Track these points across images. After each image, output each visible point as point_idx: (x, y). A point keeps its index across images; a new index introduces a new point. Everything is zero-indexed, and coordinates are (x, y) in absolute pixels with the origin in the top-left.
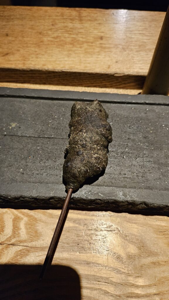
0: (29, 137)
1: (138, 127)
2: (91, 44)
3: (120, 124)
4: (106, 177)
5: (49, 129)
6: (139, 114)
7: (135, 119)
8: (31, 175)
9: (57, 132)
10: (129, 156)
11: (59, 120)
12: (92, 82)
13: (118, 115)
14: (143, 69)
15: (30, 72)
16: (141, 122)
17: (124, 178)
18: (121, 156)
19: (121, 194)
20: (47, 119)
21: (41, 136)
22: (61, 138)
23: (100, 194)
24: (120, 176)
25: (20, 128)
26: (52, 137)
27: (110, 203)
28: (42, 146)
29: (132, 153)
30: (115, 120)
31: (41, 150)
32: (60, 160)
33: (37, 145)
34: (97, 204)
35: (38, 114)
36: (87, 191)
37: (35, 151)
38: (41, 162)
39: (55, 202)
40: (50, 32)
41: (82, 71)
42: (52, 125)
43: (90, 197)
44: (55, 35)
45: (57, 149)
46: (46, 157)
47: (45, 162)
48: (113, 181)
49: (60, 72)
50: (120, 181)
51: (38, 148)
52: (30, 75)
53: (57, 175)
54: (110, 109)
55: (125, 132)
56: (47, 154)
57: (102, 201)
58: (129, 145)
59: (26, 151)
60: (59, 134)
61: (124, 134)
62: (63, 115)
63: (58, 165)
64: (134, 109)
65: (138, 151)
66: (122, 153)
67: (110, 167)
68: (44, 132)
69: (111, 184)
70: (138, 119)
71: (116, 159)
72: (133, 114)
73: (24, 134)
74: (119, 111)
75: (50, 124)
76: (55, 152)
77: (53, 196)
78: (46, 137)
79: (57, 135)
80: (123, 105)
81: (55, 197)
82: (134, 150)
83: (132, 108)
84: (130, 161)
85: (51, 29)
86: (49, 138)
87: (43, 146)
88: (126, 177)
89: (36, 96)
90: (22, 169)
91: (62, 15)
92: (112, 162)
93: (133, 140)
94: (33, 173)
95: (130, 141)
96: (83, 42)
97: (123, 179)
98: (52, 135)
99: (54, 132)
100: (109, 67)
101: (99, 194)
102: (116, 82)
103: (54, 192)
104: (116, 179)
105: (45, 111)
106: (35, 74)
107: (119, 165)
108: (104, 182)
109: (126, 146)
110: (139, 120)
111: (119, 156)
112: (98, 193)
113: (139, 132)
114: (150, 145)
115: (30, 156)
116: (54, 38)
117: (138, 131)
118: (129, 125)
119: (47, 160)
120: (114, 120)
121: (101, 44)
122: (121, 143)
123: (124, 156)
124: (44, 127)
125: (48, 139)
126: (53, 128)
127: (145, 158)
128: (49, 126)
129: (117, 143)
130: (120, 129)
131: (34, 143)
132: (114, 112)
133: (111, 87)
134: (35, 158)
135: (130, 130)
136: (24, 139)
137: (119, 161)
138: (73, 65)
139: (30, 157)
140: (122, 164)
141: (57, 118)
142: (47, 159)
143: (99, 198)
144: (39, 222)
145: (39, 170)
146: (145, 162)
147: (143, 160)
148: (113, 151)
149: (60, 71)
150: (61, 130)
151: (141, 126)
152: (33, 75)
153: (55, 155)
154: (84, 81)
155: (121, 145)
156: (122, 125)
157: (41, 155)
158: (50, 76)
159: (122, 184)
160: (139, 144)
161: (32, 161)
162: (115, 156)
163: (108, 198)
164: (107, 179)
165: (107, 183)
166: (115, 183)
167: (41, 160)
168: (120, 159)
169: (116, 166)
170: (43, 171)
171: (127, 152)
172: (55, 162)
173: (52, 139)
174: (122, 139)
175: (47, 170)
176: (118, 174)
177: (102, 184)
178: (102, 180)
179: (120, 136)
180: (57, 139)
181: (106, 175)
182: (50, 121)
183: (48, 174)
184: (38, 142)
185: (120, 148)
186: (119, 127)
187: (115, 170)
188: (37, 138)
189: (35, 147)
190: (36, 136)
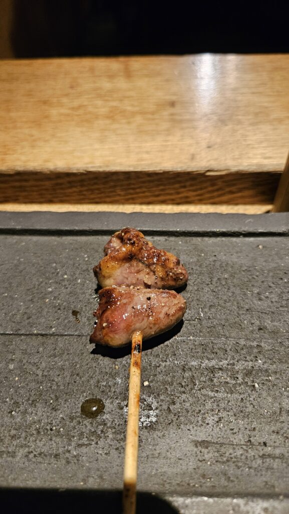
1: (280, 296)
2: (150, 116)
3: (233, 289)
4: (206, 457)
5: (46, 310)
6: (279, 261)
7: (271, 274)
9: (65, 319)
10: (270, 381)
11: (72, 284)
12: (157, 193)
13: (224, 265)
14: (270, 158)
15: (17, 177)
17: (263, 457)
18: (247, 383)
20: (42, 282)
21: (23, 332)
22: (76, 333)
24: (250, 451)
26: (51, 332)
28: (21, 361)
29: (276, 373)
30: (219, 279)
31: (18, 373)
32: (68, 403)
33: (10, 356)
35: (21, 272)
38: (13, 413)
40: (65, 100)
41: (131, 169)
42: (55, 297)
44: (76, 103)
45: (62, 369)
46: (30, 395)
47: (25, 412)
48: (231, 470)
49: (82, 174)
50: (252, 471)
51: (11, 367)
52: (17, 184)
53: (57, 456)
54: (202, 251)
55: (247, 310)
56: (33, 385)
58: (265, 346)
60: (69, 322)
61: (246, 315)
62: (84, 271)
63: (63, 418)
64: (263, 247)
66: (246, 375)
67: (216, 419)
68: (31, 320)
69: (224, 484)
70: (278, 272)
71: (232, 392)
72: (262, 260)
74: (225, 255)
75: (49, 296)
76: (56, 380)
78: (36, 332)
79: (65, 326)
80: (234, 239)
82: (280, 361)
83: (258, 246)
84: (275, 398)
85: (67, 95)
86: (42, 335)
87: (25, 361)
88: (269, 456)
89: (18, 227)
91: (92, 70)
92: (222, 405)
93: (275, 333)
96: (133, 114)
97: (259, 461)
98: (51, 327)
99: (58, 319)
100: (193, 157)
102: (210, 189)
104: (240, 464)
105: (39, 264)
106: (26, 180)
107: (241, 413)
109: (255, 350)
110: (281, 276)
111: (240, 385)
116: (73, 109)
118: (256, 291)
120: (215, 280)
121: (172, 115)
122: (242, 342)
123: (253, 382)
124: (32, 305)
125: (40, 338)
126: (55, 307)
128: (45, 303)
129: (231, 342)
130: (235, 303)
131: (1, 353)
132: (214, 258)
133: (201, 201)
135: (260, 303)
137: (242, 399)
138: (111, 158)
140: (250, 409)
141: (68, 280)
142: (33, 401)
145: (6, 441)
148: (220, 369)
149: (82, 171)
152: (24, 184)
153: (55, 387)
154: (138, 190)
155: (242, 349)
156: (238, 291)
157: (16, 390)
158: (61, 184)
159: (260, 483)
162: (227, 383)
164: (211, 465)
165: (212, 480)
166: (237, 478)
167: (14, 403)
168: (244, 393)
169: (235, 417)
170: (18, 441)
171: (261, 370)
172: (54, 409)
173: (52, 337)
174: (242, 329)
175: (28, 439)
176: (242, 443)
177: (196, 483)
178: (195, 469)
179: (235, 323)
180: (66, 337)
181: (206, 451)
182: (49, 287)
183: (32, 452)
184: (11, 347)
185: (239, 358)
186: (230, 297)
187: (232, 430)
188: (11, 337)
189: (1, 365)
190: (8, 332)
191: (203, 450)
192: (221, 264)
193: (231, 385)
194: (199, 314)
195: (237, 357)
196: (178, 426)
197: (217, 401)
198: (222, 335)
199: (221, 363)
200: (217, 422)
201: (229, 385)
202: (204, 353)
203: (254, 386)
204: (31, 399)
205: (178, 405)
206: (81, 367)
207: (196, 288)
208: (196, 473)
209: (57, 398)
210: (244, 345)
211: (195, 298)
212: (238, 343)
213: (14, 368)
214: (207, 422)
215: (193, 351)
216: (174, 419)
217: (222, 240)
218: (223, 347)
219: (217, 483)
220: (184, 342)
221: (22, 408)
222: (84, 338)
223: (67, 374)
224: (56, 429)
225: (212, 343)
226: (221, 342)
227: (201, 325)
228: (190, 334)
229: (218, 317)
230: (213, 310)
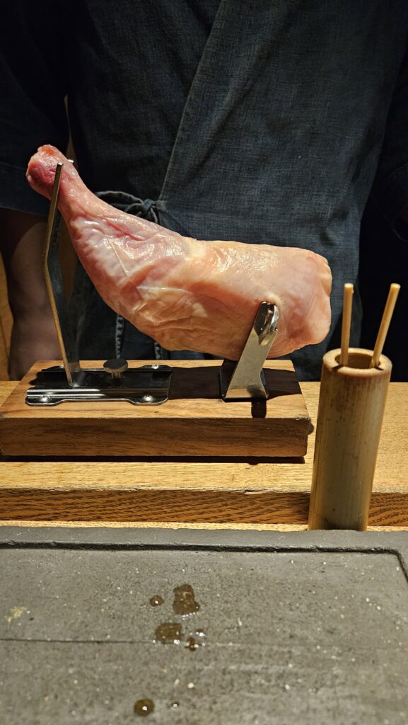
0: (51, 641)
1: (309, 606)
3: (268, 601)
5: (101, 619)
6: (308, 575)
7: (301, 587)
9: (119, 627)
10: (299, 683)
11: (125, 595)
12: (201, 511)
13: (260, 578)
16: (316, 594)
18: (278, 685)
20: (97, 594)
21: (80, 639)
22: (128, 640)
25: (32, 619)
26: (106, 639)
28: (79, 666)
29: (304, 676)
30: (255, 591)
31: (76, 676)
33: (69, 662)
35: (78, 584)
37: (62, 679)
38: (73, 712)
42: (110, 608)
45: (116, 673)
46: (88, 697)
47: (84, 712)
49: (133, 492)
51: (71, 671)
52: (70, 501)
54: (241, 565)
55: (280, 619)
56: (90, 687)
58: (296, 651)
59: (39, 680)
60: (123, 630)
61: (279, 623)
62: (135, 583)
64: (295, 562)
65: (319, 669)
66: (279, 678)
68: (88, 628)
70: (307, 585)
71: (266, 693)
72: (294, 573)
73: (40, 636)
74: (261, 569)
75: (104, 606)
76: (111, 682)
78: (92, 639)
79: (119, 634)
80: (269, 554)
82: (309, 666)
83: (290, 561)
84: (303, 698)
86: (98, 642)
87: (83, 666)
89: (77, 542)
92: (258, 704)
93: (304, 640)
95: (297, 642)
98: (106, 635)
99: (113, 627)
100: (233, 478)
102: (250, 507)
105: (94, 577)
109: (287, 656)
110: (309, 589)
113: (313, 618)
114: (344, 651)
115: (46, 695)
117: (310, 616)
118: (288, 602)
119: (91, 704)
120: (252, 592)
122: (275, 648)
123: (284, 684)
124: (89, 615)
125: (96, 644)
126: (110, 616)
127: (338, 689)
128: (101, 612)
129: (266, 648)
130: (269, 614)
131: (61, 658)
132: (251, 572)
133: (242, 519)
134: (59, 699)
135: (291, 613)
136: (39, 647)
137: (275, 699)
139: (47, 698)
140: (282, 707)
141: (121, 591)
142: (92, 701)
146: (341, 701)
147: (335, 693)
148: (256, 673)
150: (130, 621)
151: (316, 603)
152: (77, 501)
154: (183, 508)
155: (275, 654)
156: (272, 602)
157: (76, 692)
158: (111, 501)
160: (318, 651)
161: (51, 710)
162: (262, 685)
167: (74, 704)
168: (276, 694)
169: (268, 714)
171: (291, 673)
172: (110, 709)
173: (107, 644)
174: (276, 637)
179: (269, 631)
180: (120, 644)
182: (104, 598)
184: (71, 653)
185: (272, 663)
186: (265, 607)
188: (71, 644)
189: (62, 670)
190: (67, 640)
192: (257, 577)
193: (265, 687)
194: (238, 623)
195: (271, 661)
197: (252, 700)
198: (257, 642)
199: (257, 667)
200: (253, 719)
201: (263, 687)
202: (241, 658)
203: (284, 688)
204: (89, 700)
205: (218, 705)
206: (134, 670)
207: (235, 599)
209: (112, 699)
210: (277, 651)
211: (234, 608)
212: (271, 649)
213: (74, 673)
214: (244, 719)
215: (232, 656)
217: (258, 555)
218: (258, 652)
220: (224, 647)
221: (81, 708)
222: (136, 644)
223: (121, 677)
225: (249, 649)
226: (256, 648)
227: (239, 632)
228: (229, 641)
229: (255, 626)
230: (250, 619)
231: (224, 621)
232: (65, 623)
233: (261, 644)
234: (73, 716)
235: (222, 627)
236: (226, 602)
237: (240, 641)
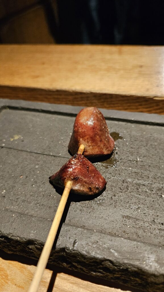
0: (30, 152)
2: (128, 71)
3: (158, 150)
4: (127, 223)
5: (58, 146)
8: (14, 201)
13: (155, 139)
17: (160, 229)
18: (158, 194)
19: (153, 259)
20: (59, 135)
21: (45, 153)
23: (113, 251)
24: (153, 225)
25: (23, 141)
26: (59, 155)
27: (129, 272)
28: (42, 165)
31: (40, 170)
33: (37, 163)
34: (106, 269)
35: (50, 129)
36: (91, 242)
37: (32, 170)
38: (34, 186)
39: (37, 251)
40: (86, 62)
41: (113, 93)
42: (64, 142)
43: (94, 253)
46: (43, 180)
48: (140, 232)
50: (152, 235)
53: (50, 207)
54: (144, 131)
57: (116, 266)
59: (20, 168)
66: (158, 190)
68: (50, 149)
69: (135, 237)
71: (148, 197)
73: (25, 149)
74: (157, 134)
75: (61, 141)
77: (33, 238)
78: (51, 154)
79: (66, 154)
81: (36, 241)
85: (87, 60)
86: (54, 156)
87: (44, 165)
90: (5, 191)
91: (102, 51)
92: (141, 201)
94: (18, 199)
96: (119, 70)
97: (158, 231)
98: (59, 153)
99: (63, 150)
100: (148, 90)
101: (111, 250)
103: (37, 232)
104: (146, 231)
105: (59, 127)
107: (151, 207)
108: (124, 232)
111: (153, 194)
112: (109, 249)
116: (89, 66)
120: (149, 145)
121: (140, 71)
122: (159, 175)
123: (161, 194)
124: (52, 143)
126: (63, 145)
128: (59, 143)
129: (152, 175)
130: (159, 158)
131: (33, 160)
132: (150, 135)
134: (28, 178)
136: (24, 154)
137: (153, 201)
138: (104, 87)
139: (21, 177)
140: (157, 206)
141: (71, 135)
142: (44, 183)
143: (111, 259)
144: (10, 284)
145: (28, 196)
148: (144, 185)
149: (88, 92)
154: (116, 105)
155: (158, 178)
157: (37, 176)
158: (77, 98)
159: (156, 241)
161: (22, 182)
162: (146, 192)
163: (126, 261)
164: (129, 228)
165: (129, 234)
166: (143, 237)
167: (35, 182)
168: (155, 198)
169: (147, 208)
170: (33, 197)
173: (59, 158)
174: (160, 169)
175: (38, 198)
176: (149, 221)
177: (119, 234)
178: (120, 227)
179: (156, 166)
180: (66, 159)
181: (128, 221)
182: (62, 137)
183: (39, 203)
184: (39, 159)
185: (155, 182)
186: (156, 153)
187: (145, 214)
188: (40, 155)
189: (33, 165)
190: (38, 152)
191: (127, 220)
192: (153, 138)
193: (148, 193)
194: (137, 159)
195: (154, 181)
196: (115, 207)
197: (138, 198)
198: (148, 170)
199: (145, 182)
200: (137, 209)
201: (147, 193)
202: (136, 176)
203: (161, 196)
204: (43, 182)
205: (117, 197)
207: (137, 147)
208: (121, 230)
210: (160, 176)
211: (136, 152)
212: (156, 175)
213: (38, 168)
214: (131, 208)
215: (130, 174)
216: (114, 203)
217: (157, 128)
218: (147, 175)
219: (131, 236)
220: (126, 170)
221: (38, 184)
224: (52, 196)
225: (142, 172)
226: (146, 173)
227: (137, 164)
228: (130, 167)
229: (147, 162)
230: (145, 158)
231: (128, 156)
232: (39, 145)
233: (150, 171)
234: (33, 187)
235: (127, 159)
236: (132, 148)
237: (136, 168)
